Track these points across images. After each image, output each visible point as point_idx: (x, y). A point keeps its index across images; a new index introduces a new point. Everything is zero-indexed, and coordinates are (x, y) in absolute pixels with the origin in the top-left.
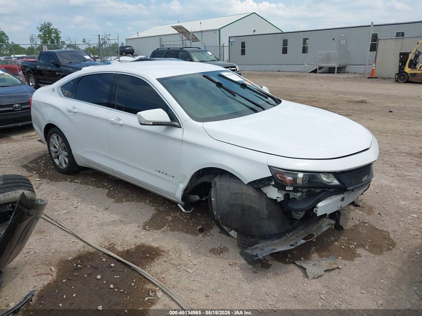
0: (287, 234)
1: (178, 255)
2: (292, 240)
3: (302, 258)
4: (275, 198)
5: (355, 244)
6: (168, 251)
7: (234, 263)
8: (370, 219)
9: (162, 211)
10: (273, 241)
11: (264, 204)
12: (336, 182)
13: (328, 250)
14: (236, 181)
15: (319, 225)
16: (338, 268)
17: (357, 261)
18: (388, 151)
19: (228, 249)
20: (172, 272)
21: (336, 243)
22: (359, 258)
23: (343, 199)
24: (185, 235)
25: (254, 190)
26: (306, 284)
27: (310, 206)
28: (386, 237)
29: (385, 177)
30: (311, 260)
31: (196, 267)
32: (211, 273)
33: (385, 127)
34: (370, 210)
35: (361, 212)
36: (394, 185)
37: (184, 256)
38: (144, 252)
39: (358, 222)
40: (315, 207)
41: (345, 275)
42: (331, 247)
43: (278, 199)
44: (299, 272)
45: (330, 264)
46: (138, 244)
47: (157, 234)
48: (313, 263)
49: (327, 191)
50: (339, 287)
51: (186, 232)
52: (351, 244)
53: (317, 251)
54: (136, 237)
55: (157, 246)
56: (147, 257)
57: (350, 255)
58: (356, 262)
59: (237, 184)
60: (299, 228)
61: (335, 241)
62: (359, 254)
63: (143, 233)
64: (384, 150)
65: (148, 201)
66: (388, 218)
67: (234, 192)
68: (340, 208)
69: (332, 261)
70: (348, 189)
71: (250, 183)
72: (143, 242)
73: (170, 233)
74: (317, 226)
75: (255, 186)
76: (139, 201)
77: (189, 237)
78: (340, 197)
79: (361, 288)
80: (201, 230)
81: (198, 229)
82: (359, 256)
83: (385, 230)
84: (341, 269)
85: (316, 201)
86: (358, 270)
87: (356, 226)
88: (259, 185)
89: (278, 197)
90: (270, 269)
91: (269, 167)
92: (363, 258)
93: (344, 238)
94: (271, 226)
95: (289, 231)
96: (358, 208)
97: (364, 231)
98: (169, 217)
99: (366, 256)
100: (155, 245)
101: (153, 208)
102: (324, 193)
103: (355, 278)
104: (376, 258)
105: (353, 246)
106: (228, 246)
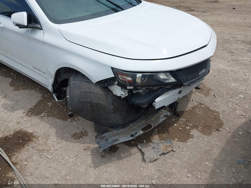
0: (130, 124)
1: (45, 140)
2: (133, 130)
3: (145, 141)
4: (119, 95)
5: (191, 125)
6: (38, 137)
7: (88, 147)
8: (207, 101)
9: (46, 98)
10: (119, 130)
11: (110, 100)
12: (172, 80)
13: (168, 132)
14: (87, 80)
15: (157, 115)
16: (172, 150)
17: (190, 142)
18: (228, 39)
19: (87, 133)
20: (35, 158)
21: (175, 125)
22: (191, 139)
23: (180, 92)
24: (57, 120)
25: (102, 89)
26: (142, 169)
27: (149, 101)
28: (216, 117)
29: (224, 61)
30: (152, 142)
31: (56, 152)
32: (67, 158)
33: (229, 20)
34: (207, 92)
35: (200, 94)
36: (229, 69)
37: (50, 142)
38: (19, 138)
39: (196, 104)
40: (154, 101)
41: (177, 157)
42: (170, 129)
43: (122, 96)
44: (139, 156)
45: (167, 147)
46: (17, 130)
47: (35, 120)
48: (152, 145)
49: (164, 88)
50: (170, 171)
51: (59, 118)
52: (188, 126)
53: (159, 133)
54: (18, 123)
55: (31, 132)
56: (19, 144)
57: (185, 136)
58: (189, 144)
59: (87, 84)
60: (141, 118)
61: (175, 122)
62: (193, 135)
63: (25, 119)
64: (226, 39)
65: (38, 89)
66: (220, 99)
67: (84, 91)
68: (177, 99)
69: (168, 144)
70: (184, 84)
71: (97, 83)
72: (22, 127)
73: (46, 119)
74: (156, 116)
75: (102, 85)
76: (32, 89)
77: (60, 122)
78: (177, 91)
79: (189, 172)
80: (71, 116)
81: (69, 114)
82: (192, 137)
83: (217, 110)
84: (174, 151)
85: (154, 96)
86: (189, 152)
87: (194, 108)
88: (105, 84)
89: (121, 95)
90: (116, 153)
91: (112, 68)
92: (195, 139)
93: (182, 119)
94: (117, 118)
95: (132, 121)
96: (198, 90)
97: (200, 113)
98: (50, 103)
99: (198, 137)
100: (30, 131)
101: (40, 95)
102: (162, 90)
103: (185, 160)
104: (206, 139)
105: (189, 128)
106: (88, 130)
